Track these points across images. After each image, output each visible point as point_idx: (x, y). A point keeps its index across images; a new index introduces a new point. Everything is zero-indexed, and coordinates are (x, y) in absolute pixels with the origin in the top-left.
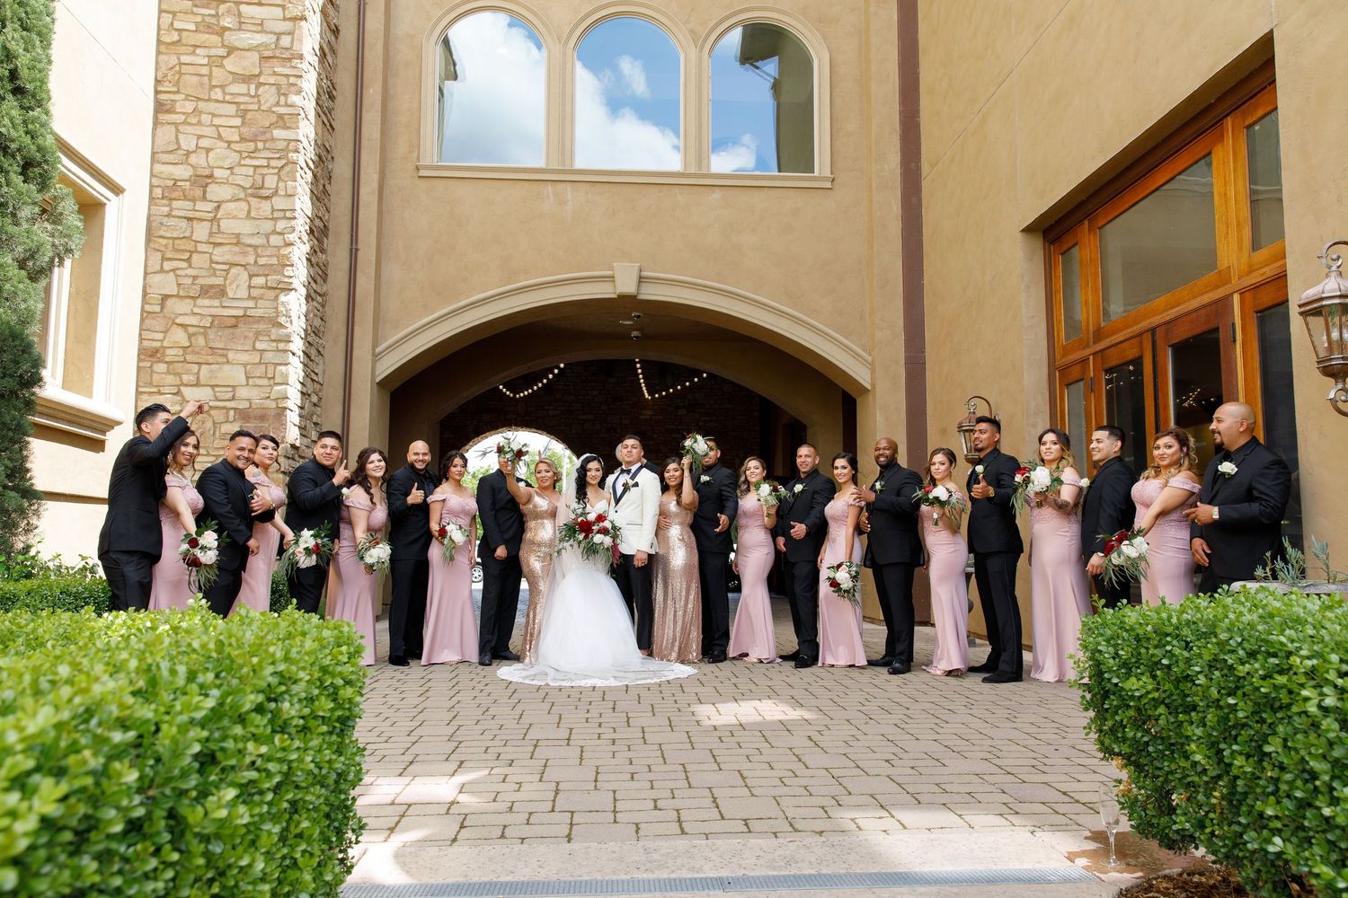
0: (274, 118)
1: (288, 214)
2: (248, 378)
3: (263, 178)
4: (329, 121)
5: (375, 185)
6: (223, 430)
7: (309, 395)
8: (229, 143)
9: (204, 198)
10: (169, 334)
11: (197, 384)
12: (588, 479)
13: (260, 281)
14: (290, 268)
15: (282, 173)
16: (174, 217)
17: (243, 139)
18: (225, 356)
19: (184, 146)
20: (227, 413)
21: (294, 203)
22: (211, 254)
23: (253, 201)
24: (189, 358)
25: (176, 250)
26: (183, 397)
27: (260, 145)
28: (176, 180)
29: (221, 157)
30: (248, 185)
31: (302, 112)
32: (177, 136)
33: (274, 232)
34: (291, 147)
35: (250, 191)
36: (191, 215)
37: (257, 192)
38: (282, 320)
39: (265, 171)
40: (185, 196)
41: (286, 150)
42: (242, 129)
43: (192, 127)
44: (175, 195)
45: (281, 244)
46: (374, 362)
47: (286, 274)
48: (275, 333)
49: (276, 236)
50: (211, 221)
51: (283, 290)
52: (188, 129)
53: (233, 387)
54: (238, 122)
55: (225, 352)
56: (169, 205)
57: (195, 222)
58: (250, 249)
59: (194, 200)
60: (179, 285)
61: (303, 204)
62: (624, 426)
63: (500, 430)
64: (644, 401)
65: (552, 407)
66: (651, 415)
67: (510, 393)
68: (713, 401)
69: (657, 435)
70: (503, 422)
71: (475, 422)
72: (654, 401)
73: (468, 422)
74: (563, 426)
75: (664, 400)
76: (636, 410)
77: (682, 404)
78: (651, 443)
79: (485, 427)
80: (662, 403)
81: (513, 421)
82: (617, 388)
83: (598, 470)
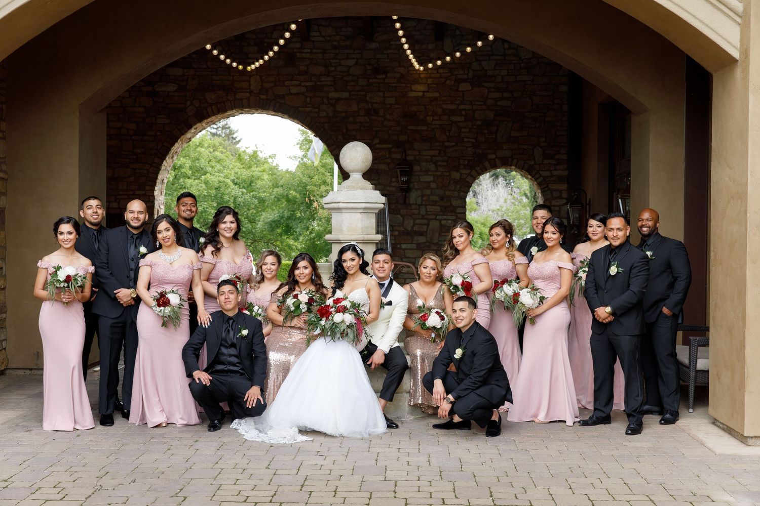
62: (389, 106)
63: (229, 113)
64: (415, 72)
65: (295, 82)
66: (424, 92)
67: (238, 64)
68: (506, 71)
69: (432, 118)
70: (232, 102)
71: (196, 103)
72: (428, 73)
73: (188, 103)
74: (309, 107)
75: (441, 71)
76: (404, 85)
77: (465, 77)
78: (424, 128)
79: (209, 110)
80: (438, 75)
81: (245, 101)
82: (379, 56)
83: (353, 260)
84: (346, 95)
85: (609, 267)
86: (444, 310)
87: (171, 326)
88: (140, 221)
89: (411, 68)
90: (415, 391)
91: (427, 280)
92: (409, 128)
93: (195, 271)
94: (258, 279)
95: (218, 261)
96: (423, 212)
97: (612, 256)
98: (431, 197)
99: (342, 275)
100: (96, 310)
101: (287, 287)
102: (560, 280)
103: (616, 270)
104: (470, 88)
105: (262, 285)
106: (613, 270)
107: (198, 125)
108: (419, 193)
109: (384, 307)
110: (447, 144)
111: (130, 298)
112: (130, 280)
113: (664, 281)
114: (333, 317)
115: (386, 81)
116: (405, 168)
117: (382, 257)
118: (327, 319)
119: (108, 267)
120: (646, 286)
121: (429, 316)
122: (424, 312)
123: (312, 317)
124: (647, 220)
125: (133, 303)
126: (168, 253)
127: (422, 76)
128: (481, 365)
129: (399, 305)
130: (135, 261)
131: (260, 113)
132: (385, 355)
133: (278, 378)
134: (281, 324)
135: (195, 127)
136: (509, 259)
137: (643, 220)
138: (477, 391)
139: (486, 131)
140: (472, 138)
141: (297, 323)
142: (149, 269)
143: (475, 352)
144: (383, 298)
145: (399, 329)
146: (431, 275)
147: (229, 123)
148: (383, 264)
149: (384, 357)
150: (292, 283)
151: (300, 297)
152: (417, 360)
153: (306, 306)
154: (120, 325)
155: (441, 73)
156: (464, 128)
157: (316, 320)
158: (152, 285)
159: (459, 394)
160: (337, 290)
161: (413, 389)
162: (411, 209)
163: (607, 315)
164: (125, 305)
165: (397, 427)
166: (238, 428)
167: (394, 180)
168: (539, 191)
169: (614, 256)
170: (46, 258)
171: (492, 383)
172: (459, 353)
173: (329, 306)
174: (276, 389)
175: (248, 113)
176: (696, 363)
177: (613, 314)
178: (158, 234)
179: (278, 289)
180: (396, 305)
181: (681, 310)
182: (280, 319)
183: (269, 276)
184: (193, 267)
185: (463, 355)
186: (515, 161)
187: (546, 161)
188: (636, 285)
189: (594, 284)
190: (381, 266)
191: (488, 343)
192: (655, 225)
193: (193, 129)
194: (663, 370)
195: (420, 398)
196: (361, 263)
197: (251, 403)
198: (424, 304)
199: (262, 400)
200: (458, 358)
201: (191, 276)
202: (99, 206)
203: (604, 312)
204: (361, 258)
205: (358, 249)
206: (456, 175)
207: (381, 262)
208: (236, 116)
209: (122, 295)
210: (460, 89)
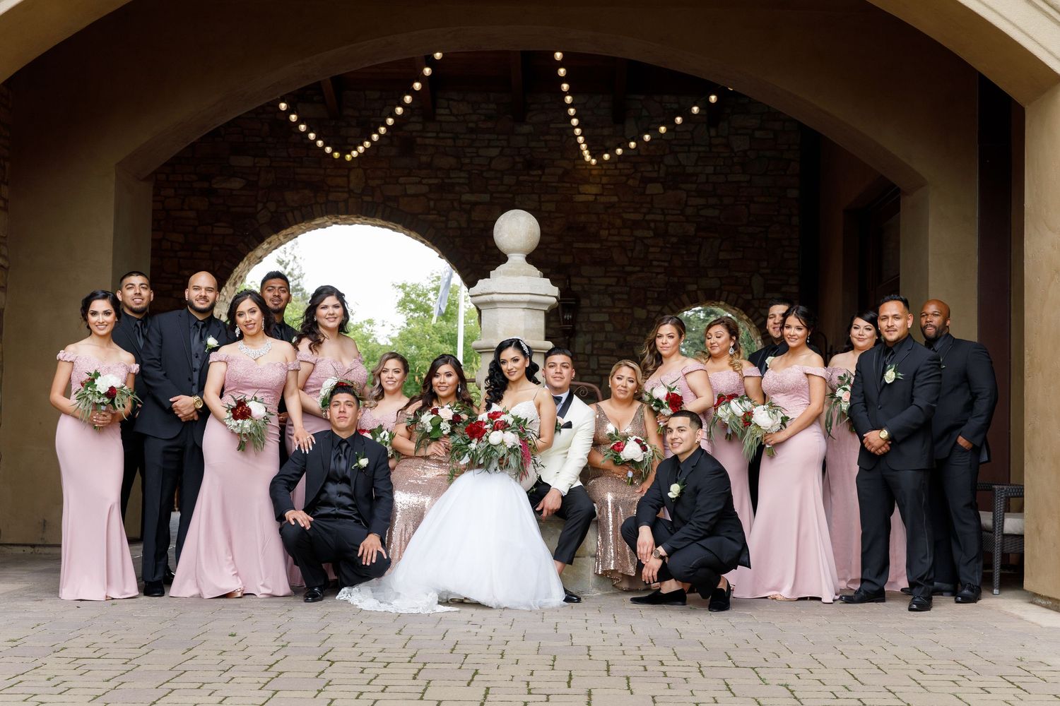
62: (547, 215)
63: (318, 221)
64: (584, 167)
65: (414, 178)
66: (596, 195)
67: (334, 150)
68: (712, 168)
69: (607, 232)
70: (323, 206)
71: (272, 206)
72: (602, 169)
73: (260, 206)
74: (433, 214)
75: (620, 166)
76: (568, 185)
77: (655, 175)
78: (596, 246)
79: (290, 215)
80: (617, 172)
81: (341, 205)
82: (533, 144)
83: (516, 360)
84: (485, 198)
85: (884, 372)
86: (646, 438)
87: (251, 451)
88: (208, 301)
89: (579, 162)
90: (605, 552)
91: (622, 396)
92: (576, 245)
93: (289, 372)
94: (375, 393)
95: (320, 358)
96: (594, 366)
97: (888, 357)
98: (605, 344)
99: (500, 382)
100: (143, 428)
101: (421, 402)
102: (809, 393)
103: (893, 376)
104: (662, 191)
105: (381, 403)
106: (890, 376)
107: (274, 237)
108: (588, 337)
109: (560, 431)
110: (629, 269)
111: (192, 410)
112: (194, 385)
113: (960, 399)
114: (488, 437)
115: (544, 179)
116: (569, 301)
117: (559, 359)
118: (480, 439)
119: (161, 365)
120: (937, 400)
121: (626, 444)
122: (618, 442)
123: (457, 439)
124: (934, 314)
125: (196, 418)
126: (253, 345)
127: (594, 172)
128: (707, 506)
129: (582, 428)
130: (200, 358)
131: (362, 223)
132: (563, 498)
133: (406, 529)
134: (412, 453)
135: (268, 240)
136: (735, 370)
137: (927, 315)
138: (702, 542)
139: (685, 252)
140: (664, 261)
141: (435, 451)
142: (222, 367)
143: (698, 489)
144: (559, 418)
145: (582, 461)
146: (628, 390)
147: (301, 284)
148: (560, 368)
149: (560, 501)
150: (429, 396)
151: (441, 412)
152: (607, 508)
153: (449, 426)
154: (177, 450)
155: (620, 169)
156: (653, 246)
157: (463, 443)
158: (226, 390)
159: (674, 546)
160: (493, 404)
161: (601, 551)
162: (578, 361)
163: (882, 442)
164: (183, 420)
165: (579, 600)
166: (347, 598)
168: (759, 338)
169: (891, 357)
170: (71, 348)
171: (723, 534)
172: (675, 490)
173: (482, 422)
174: (403, 543)
175: (345, 222)
176: (1003, 523)
177: (891, 439)
178: (238, 318)
179: (408, 405)
180: (578, 428)
181: (985, 440)
182: (410, 446)
183: (390, 388)
184: (288, 366)
185: (681, 493)
186: (725, 294)
188: (923, 398)
189: (863, 398)
190: (558, 371)
191: (717, 476)
192: (945, 322)
193: (265, 243)
194: (959, 528)
195: (613, 562)
196: (527, 365)
197: (369, 558)
198: (616, 430)
199: (384, 553)
200: (674, 497)
201: (284, 379)
202: (144, 286)
203: (878, 438)
204: (528, 359)
205: (523, 345)
206: (641, 313)
207: (559, 366)
208: (328, 228)
209: (181, 405)
210: (648, 192)
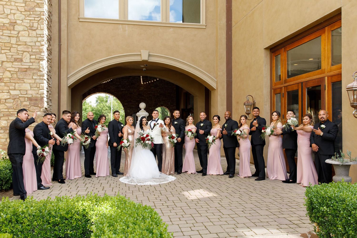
0: (36, 4)
1: (42, 36)
2: (31, 88)
3: (33, 24)
4: (51, 3)
5: (66, 24)
6: (24, 104)
7: (49, 92)
8: (21, 12)
9: (14, 30)
10: (4, 74)
11: (15, 89)
12: (143, 123)
13: (33, 57)
14: (43, 53)
15: (39, 22)
16: (4, 36)
17: (26, 11)
18: (23, 81)
19: (6, 12)
20: (25, 99)
21: (43, 33)
22: (17, 48)
23: (30, 31)
24: (12, 81)
25: (5, 46)
26: (10, 94)
27: (31, 13)
28: (4, 24)
29: (19, 17)
30: (28, 26)
31: (45, 3)
32: (3, 9)
33: (37, 41)
34: (41, 14)
35: (29, 28)
36: (10, 35)
37: (31, 28)
38: (41, 69)
39: (33, 21)
40: (7, 29)
41: (40, 15)
42: (25, 7)
43: (9, 6)
44: (4, 28)
45: (40, 45)
46: (67, 80)
47: (42, 55)
48: (39, 73)
49: (38, 43)
50: (16, 37)
51: (41, 60)
52: (7, 7)
53: (27, 90)
54: (24, 5)
55: (23, 79)
56: (2, 32)
57: (11, 37)
58: (30, 46)
59: (10, 30)
60: (7, 58)
61: (46, 32)
62: (135, 92)
63: (96, 93)
65: (113, 86)
66: (143, 89)
68: (162, 85)
69: (145, 95)
70: (97, 91)
74: (116, 92)
76: (139, 87)
77: (152, 86)
78: (143, 97)
79: (91, 92)
80: (146, 85)
81: (100, 90)
84: (125, 89)
89: (141, 83)
104: (154, 88)
107: (88, 96)
110: (148, 101)
115: (134, 86)
127: (143, 85)
131: (103, 93)
139: (158, 98)
140: (154, 100)
156: (152, 98)
167: (136, 109)
175: (100, 93)
186: (164, 105)
187: (171, 105)
206: (151, 108)
210: (152, 88)
